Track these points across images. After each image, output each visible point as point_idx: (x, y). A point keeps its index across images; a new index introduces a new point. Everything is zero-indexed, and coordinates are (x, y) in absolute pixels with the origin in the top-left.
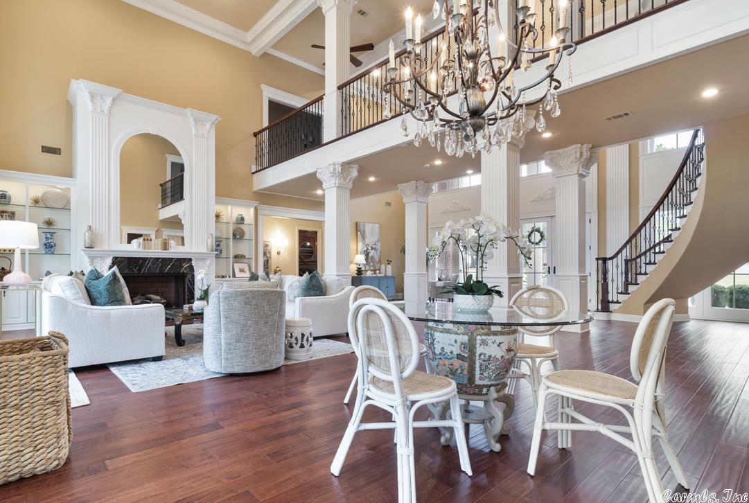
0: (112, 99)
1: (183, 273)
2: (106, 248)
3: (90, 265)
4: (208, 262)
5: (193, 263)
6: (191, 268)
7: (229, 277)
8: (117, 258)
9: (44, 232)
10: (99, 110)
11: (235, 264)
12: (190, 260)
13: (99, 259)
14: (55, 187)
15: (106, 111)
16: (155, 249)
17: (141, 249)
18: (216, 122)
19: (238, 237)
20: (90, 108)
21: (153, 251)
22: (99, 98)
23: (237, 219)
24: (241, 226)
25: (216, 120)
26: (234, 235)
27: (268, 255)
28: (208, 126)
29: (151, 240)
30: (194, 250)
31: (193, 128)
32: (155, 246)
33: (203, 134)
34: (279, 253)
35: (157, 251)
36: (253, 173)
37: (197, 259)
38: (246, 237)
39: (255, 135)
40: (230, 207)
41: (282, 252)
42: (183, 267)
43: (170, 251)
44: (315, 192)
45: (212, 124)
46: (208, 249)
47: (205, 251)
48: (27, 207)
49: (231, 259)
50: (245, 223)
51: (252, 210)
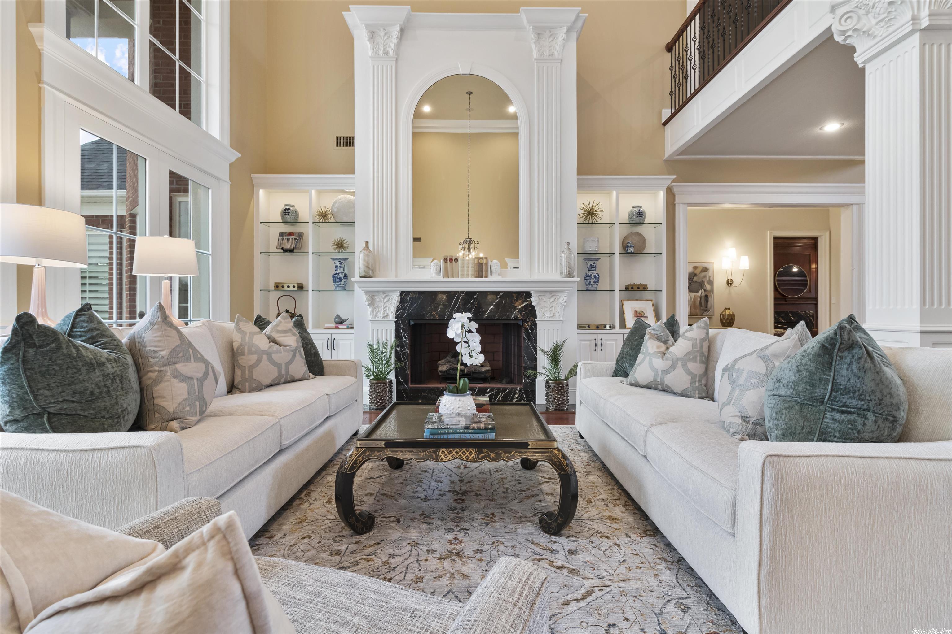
0: (398, 29)
1: (516, 319)
2: (392, 277)
3: (369, 305)
4: (562, 298)
5: (535, 300)
6: (531, 311)
7: (612, 327)
8: (408, 293)
9: (333, 259)
10: (381, 53)
11: (625, 303)
12: (528, 295)
13: (381, 296)
14: (343, 192)
15: (391, 52)
16: (463, 276)
17: (441, 277)
18: (579, 24)
19: (631, 250)
20: (370, 53)
21: (460, 279)
22: (381, 33)
23: (630, 216)
24: (639, 229)
25: (578, 17)
26: (625, 247)
27: (708, 287)
28: (562, 34)
29: (456, 260)
30: (536, 276)
31: (533, 46)
32: (463, 271)
33: (552, 55)
34: (729, 283)
35: (466, 279)
36: (665, 124)
37: (542, 293)
38: (650, 248)
39: (670, 48)
40: (614, 193)
41: (737, 281)
42: (515, 308)
43: (490, 278)
44: (817, 131)
45: (569, 30)
46: (561, 274)
47: (557, 277)
48: (311, 224)
49: (617, 293)
50: (646, 221)
51: (661, 195)
